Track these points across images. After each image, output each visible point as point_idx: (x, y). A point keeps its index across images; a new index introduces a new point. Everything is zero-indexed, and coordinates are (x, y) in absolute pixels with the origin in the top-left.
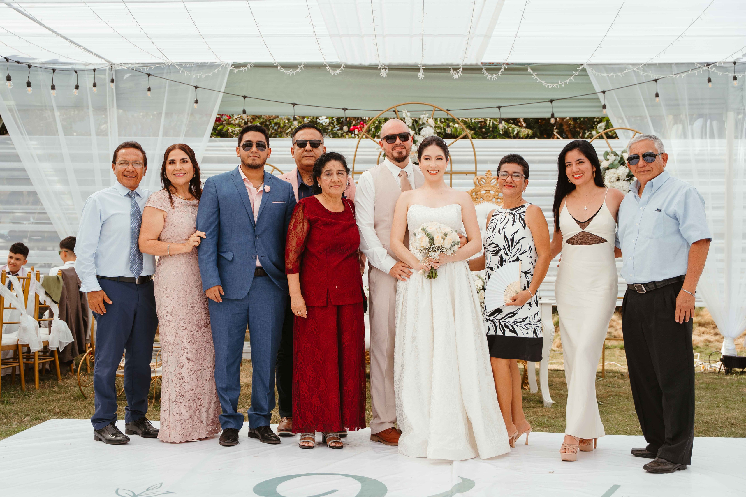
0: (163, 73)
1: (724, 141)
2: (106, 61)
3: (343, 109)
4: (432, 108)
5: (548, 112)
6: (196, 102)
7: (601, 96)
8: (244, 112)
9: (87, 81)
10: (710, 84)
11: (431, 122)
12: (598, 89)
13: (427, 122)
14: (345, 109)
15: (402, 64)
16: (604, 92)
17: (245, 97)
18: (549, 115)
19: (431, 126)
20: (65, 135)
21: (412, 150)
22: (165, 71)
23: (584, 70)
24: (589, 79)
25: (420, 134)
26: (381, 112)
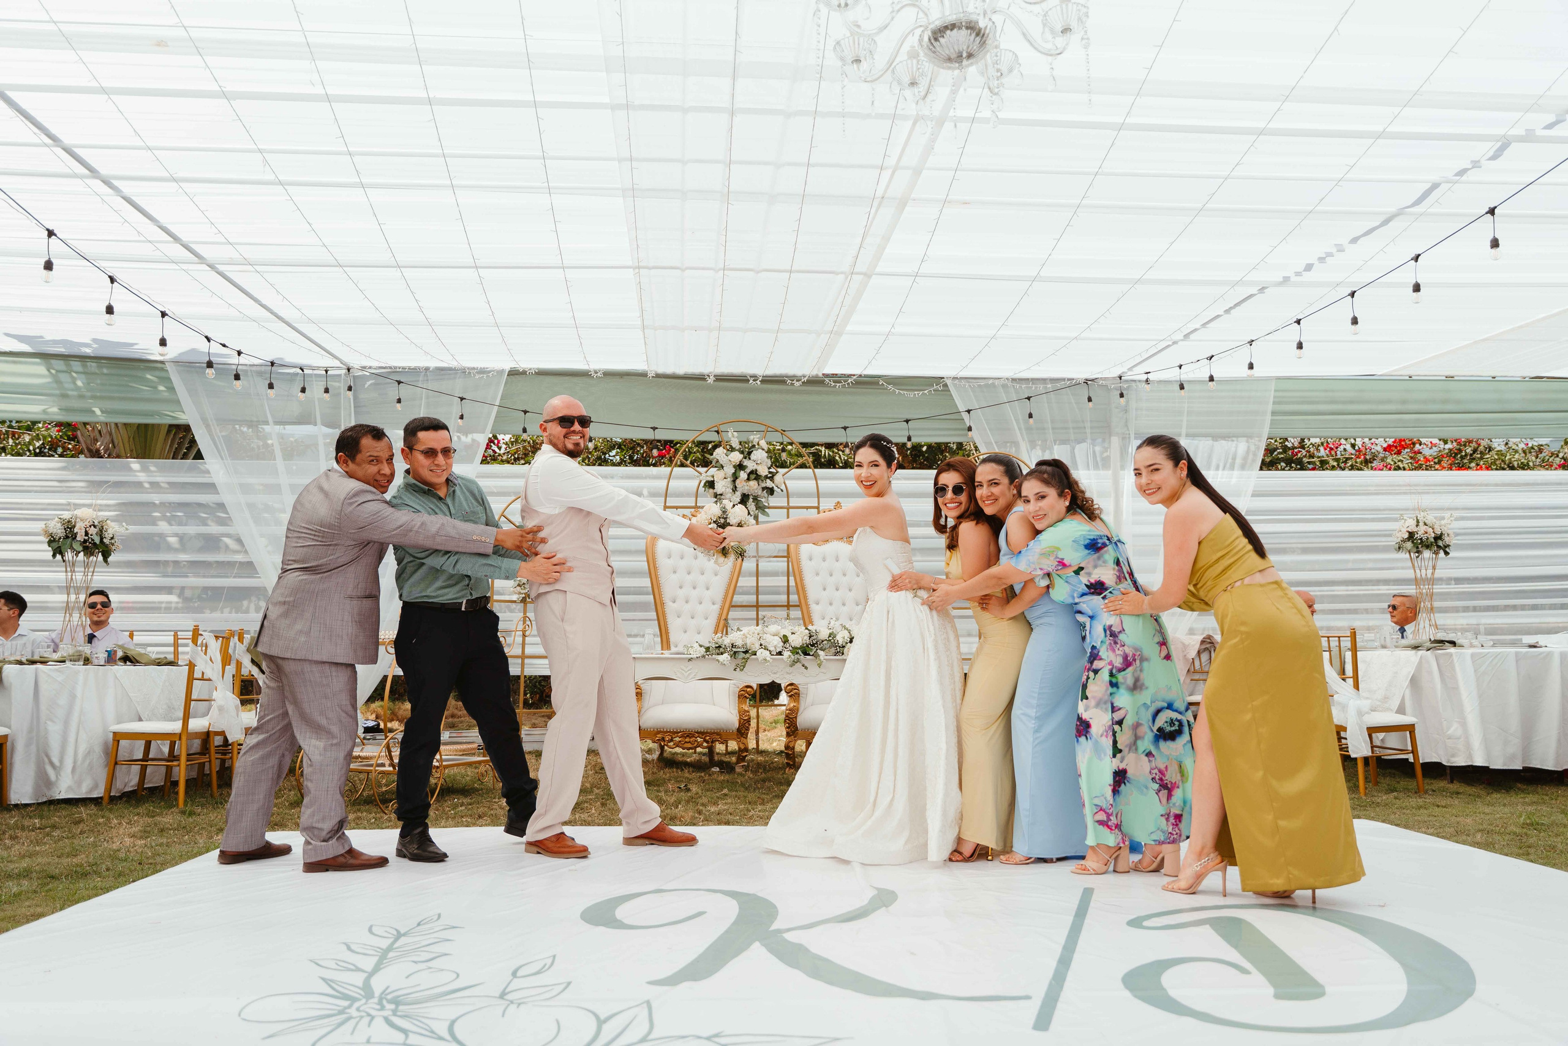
0: (418, 381)
1: (1109, 473)
2: (342, 363)
3: (651, 428)
4: (763, 428)
5: (904, 436)
6: (462, 417)
7: (965, 416)
8: (525, 430)
9: (316, 390)
10: (1090, 403)
11: (763, 443)
12: (962, 407)
13: (758, 444)
14: (654, 429)
15: (725, 374)
16: (969, 411)
17: (525, 412)
18: (905, 440)
19: (763, 449)
20: (284, 460)
21: (740, 478)
22: (421, 378)
23: (946, 385)
24: (951, 395)
25: (750, 459)
26: (699, 433)
